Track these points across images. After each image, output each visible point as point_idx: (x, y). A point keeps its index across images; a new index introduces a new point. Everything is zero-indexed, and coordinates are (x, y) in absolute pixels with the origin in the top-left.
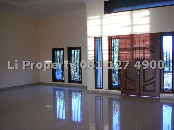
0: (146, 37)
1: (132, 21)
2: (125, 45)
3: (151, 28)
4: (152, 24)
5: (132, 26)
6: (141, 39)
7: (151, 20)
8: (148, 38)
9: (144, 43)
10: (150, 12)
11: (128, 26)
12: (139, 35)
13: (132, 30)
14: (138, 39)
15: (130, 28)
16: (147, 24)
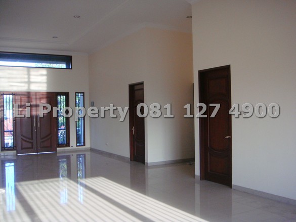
0: (43, 95)
1: (29, 78)
2: (21, 102)
3: (48, 87)
4: (49, 82)
5: (29, 83)
6: (38, 97)
7: (48, 79)
8: (45, 96)
9: (40, 101)
10: (48, 72)
11: (25, 82)
12: (36, 93)
13: (29, 87)
14: (35, 96)
15: (26, 85)
16: (44, 83)
